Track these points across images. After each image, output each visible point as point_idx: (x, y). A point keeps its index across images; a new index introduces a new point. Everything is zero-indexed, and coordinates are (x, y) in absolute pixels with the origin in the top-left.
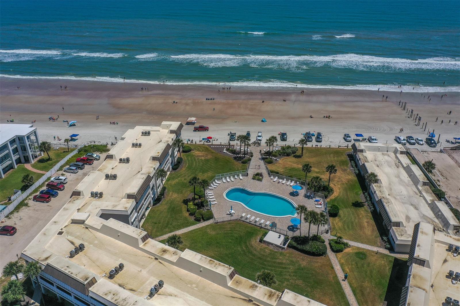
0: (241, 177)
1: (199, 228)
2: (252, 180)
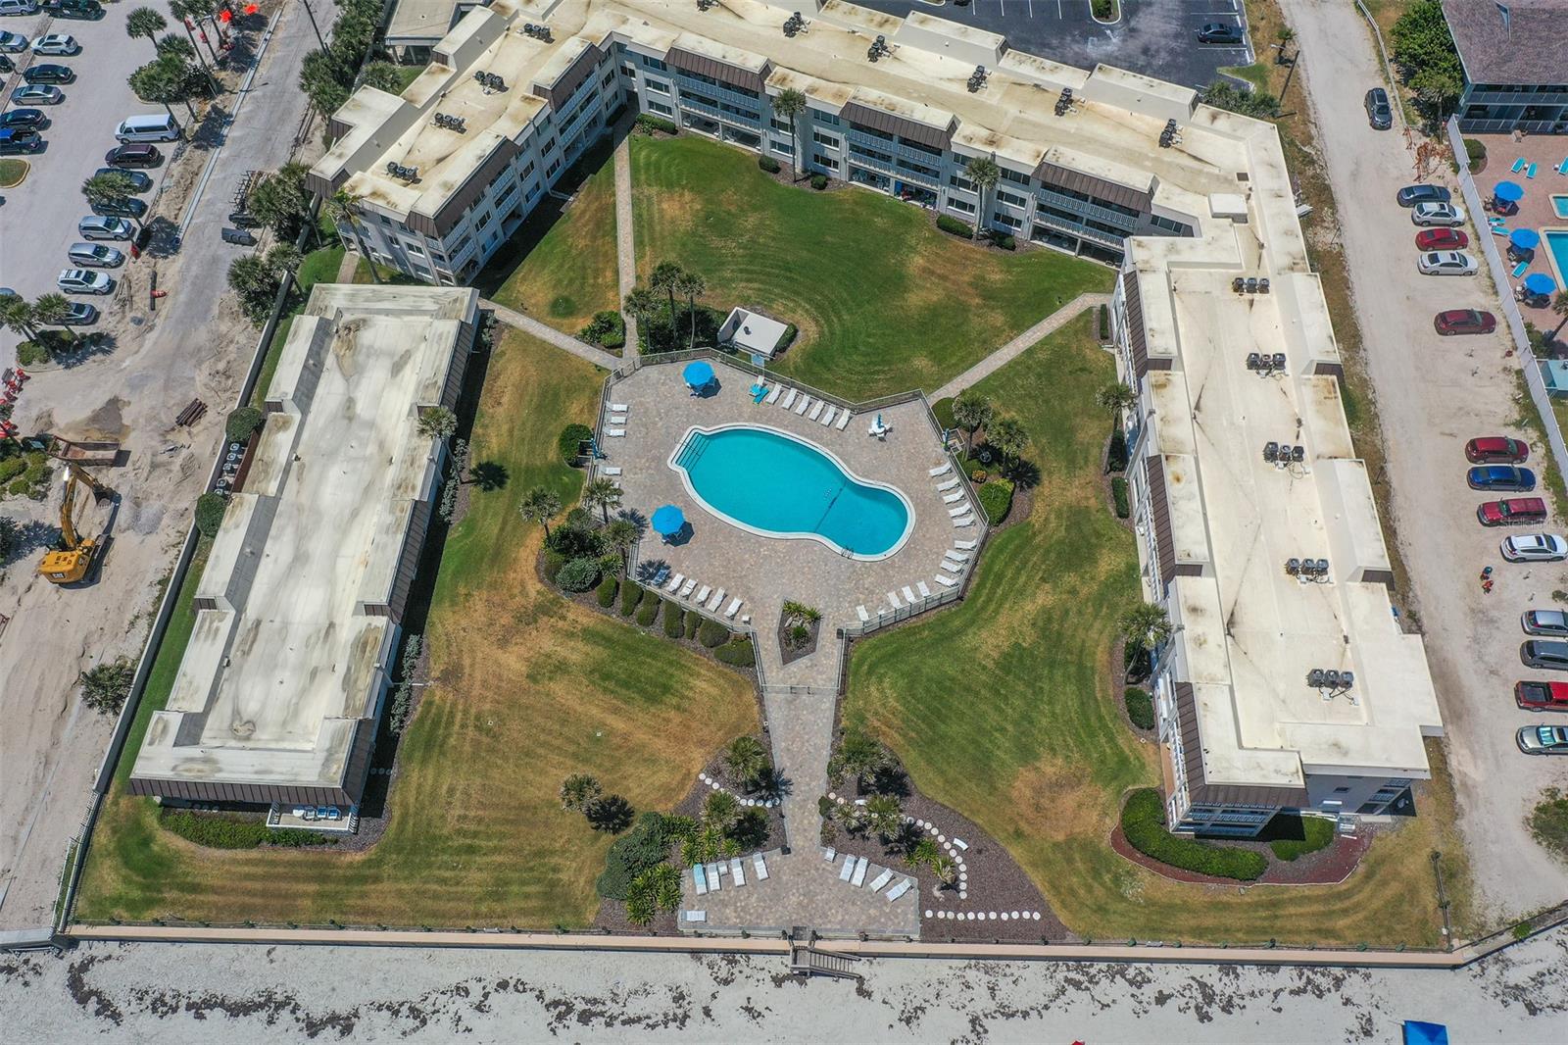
1: (959, 374)
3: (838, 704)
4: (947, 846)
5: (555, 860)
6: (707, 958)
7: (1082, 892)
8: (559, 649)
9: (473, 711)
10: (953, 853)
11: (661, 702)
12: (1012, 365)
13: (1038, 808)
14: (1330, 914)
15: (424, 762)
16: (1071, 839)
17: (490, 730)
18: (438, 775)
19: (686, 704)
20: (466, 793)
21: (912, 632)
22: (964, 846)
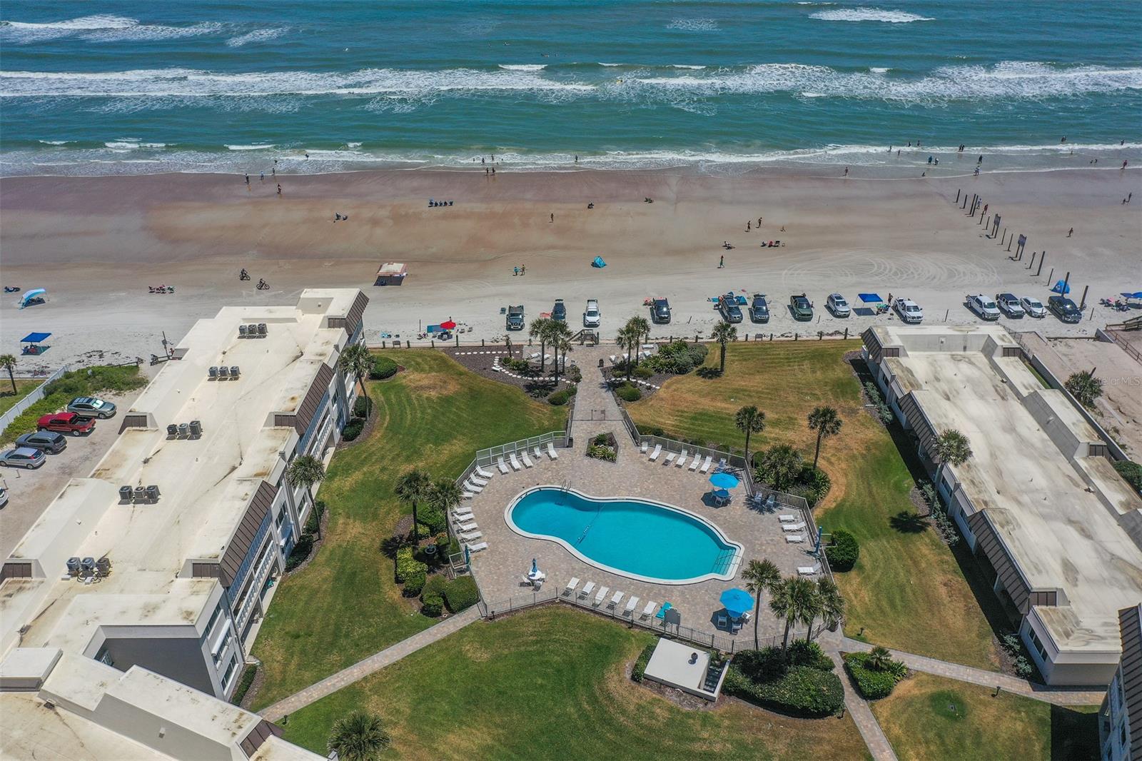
0: (553, 453)
1: (438, 642)
2: (587, 460)
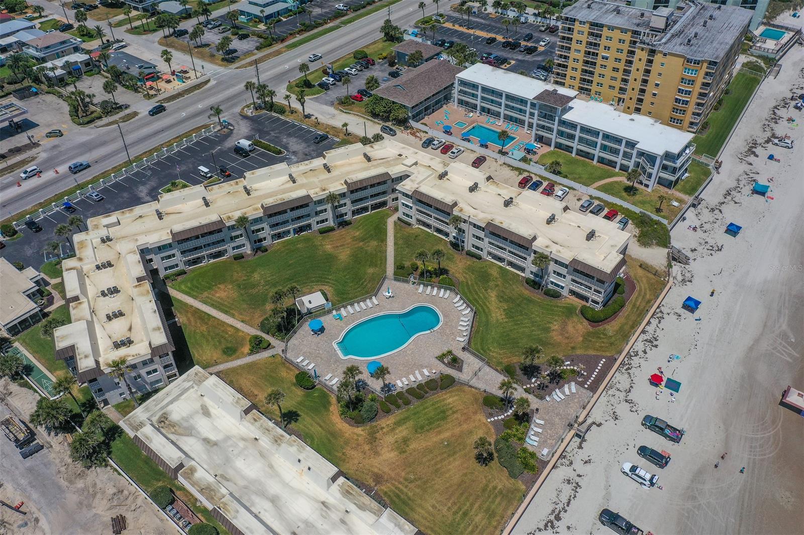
1: (386, 264)
3: (490, 366)
4: (565, 368)
5: (491, 486)
6: (558, 464)
7: (603, 345)
8: (396, 436)
9: (401, 480)
10: (568, 368)
11: (448, 416)
12: (396, 250)
13: (568, 338)
14: (644, 297)
15: (412, 509)
16: (583, 336)
17: (415, 479)
18: (423, 508)
19: (455, 409)
20: (438, 502)
21: (477, 332)
22: (569, 363)
